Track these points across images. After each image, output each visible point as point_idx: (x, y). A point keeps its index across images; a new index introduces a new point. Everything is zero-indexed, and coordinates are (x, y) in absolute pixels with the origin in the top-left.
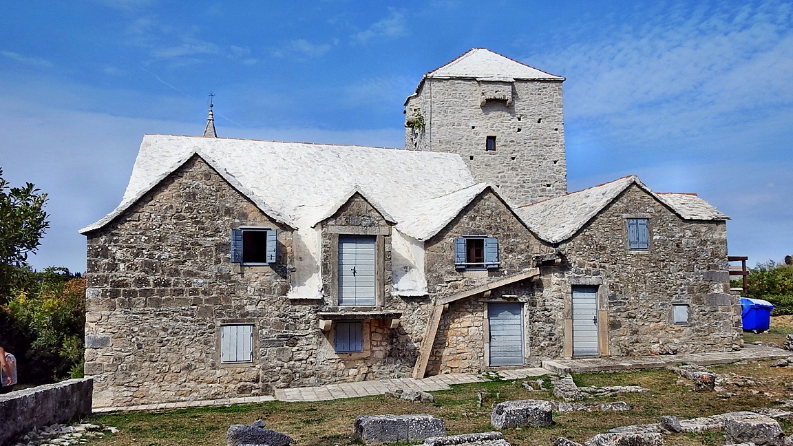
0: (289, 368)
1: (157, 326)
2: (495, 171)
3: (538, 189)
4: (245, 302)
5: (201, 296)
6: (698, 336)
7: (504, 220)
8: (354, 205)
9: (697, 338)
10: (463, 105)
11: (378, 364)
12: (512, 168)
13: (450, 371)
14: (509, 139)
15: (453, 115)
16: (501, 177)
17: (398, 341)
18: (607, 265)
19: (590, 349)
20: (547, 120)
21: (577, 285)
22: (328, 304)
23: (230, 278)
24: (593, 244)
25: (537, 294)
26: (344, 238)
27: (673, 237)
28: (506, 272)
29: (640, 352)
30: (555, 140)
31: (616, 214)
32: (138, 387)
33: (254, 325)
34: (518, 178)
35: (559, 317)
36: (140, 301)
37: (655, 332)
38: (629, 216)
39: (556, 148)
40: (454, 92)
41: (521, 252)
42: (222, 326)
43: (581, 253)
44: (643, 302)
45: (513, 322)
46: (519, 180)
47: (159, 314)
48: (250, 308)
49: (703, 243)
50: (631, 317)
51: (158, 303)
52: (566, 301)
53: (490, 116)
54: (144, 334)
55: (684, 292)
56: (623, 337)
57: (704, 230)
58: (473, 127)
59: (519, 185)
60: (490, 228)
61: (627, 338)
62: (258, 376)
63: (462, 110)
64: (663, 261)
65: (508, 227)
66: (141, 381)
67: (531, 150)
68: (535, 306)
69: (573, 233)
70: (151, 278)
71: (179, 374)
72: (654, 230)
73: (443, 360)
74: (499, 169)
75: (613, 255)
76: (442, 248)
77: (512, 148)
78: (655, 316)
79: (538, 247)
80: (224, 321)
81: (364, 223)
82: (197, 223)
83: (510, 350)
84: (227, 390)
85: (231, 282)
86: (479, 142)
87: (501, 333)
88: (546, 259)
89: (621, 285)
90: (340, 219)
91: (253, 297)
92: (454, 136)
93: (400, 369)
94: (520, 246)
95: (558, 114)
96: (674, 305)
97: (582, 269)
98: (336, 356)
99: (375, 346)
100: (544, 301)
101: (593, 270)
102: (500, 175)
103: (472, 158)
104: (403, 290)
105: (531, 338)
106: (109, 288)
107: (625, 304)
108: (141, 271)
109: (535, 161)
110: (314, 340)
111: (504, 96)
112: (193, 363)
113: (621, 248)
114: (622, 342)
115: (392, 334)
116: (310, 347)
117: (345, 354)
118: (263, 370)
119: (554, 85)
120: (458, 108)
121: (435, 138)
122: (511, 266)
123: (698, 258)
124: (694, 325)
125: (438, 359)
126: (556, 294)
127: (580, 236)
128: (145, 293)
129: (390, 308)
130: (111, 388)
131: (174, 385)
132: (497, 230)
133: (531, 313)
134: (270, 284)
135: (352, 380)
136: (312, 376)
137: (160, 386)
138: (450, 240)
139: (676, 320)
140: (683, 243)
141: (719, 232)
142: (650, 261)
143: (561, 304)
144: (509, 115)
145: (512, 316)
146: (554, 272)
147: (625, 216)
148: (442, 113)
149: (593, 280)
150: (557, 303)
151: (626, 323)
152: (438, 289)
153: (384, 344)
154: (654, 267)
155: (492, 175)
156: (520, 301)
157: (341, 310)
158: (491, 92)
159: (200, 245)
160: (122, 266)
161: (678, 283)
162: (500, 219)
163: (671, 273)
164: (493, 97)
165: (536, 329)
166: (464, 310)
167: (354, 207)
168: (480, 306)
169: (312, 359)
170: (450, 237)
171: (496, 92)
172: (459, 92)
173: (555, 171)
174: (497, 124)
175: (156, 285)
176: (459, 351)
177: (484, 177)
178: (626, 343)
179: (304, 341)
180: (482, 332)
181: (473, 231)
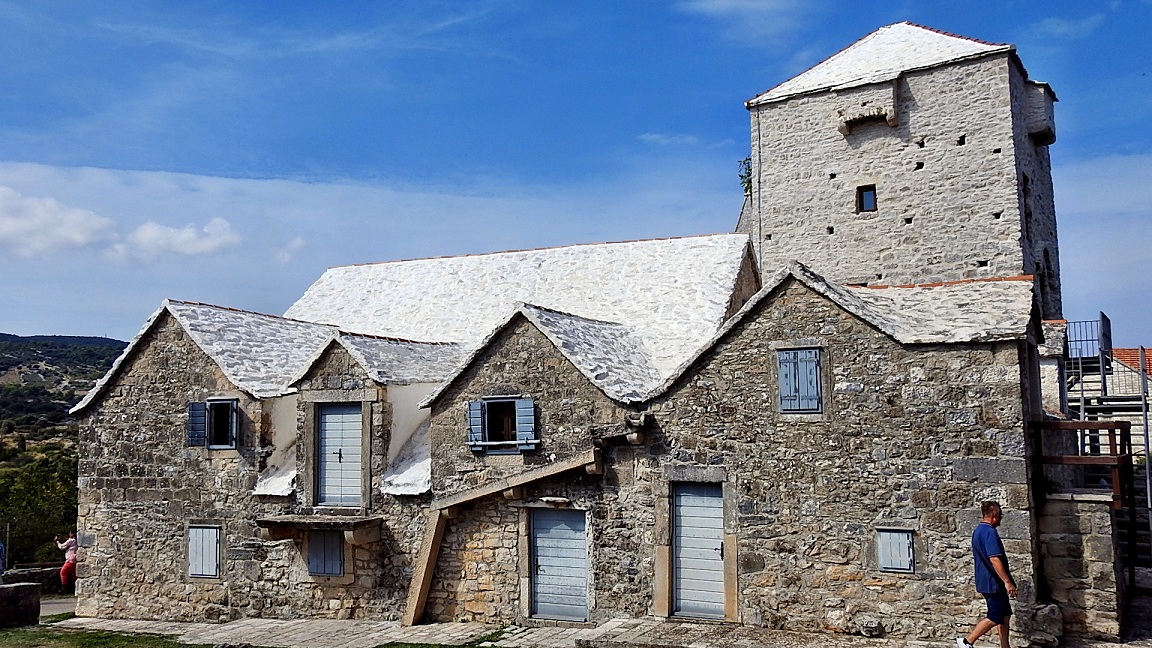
0: (259, 590)
1: (134, 524)
2: (873, 249)
3: (960, 272)
4: (213, 497)
5: (171, 488)
6: (940, 602)
7: (550, 368)
8: (333, 360)
9: (937, 606)
10: (813, 139)
11: (366, 595)
12: (907, 239)
13: (470, 618)
14: (900, 186)
15: (797, 161)
16: (885, 259)
17: (391, 562)
18: (736, 444)
19: (712, 606)
20: (977, 136)
21: (679, 482)
22: (301, 503)
23: (198, 466)
24: (710, 403)
25: (608, 496)
26: (321, 409)
27: (880, 383)
28: (553, 457)
29: (802, 623)
30: (996, 171)
31: (756, 343)
32: (118, 597)
33: (220, 528)
34: (918, 256)
35: (647, 540)
36: (119, 491)
37: (838, 584)
38: (780, 344)
39: (996, 189)
40: (797, 120)
41: (580, 421)
42: (190, 527)
43: (688, 420)
44: (808, 519)
45: (572, 544)
46: (920, 260)
47: (135, 510)
48: (219, 505)
49: (957, 394)
50: (781, 550)
51: (134, 496)
52: (659, 512)
53: (861, 149)
54: (122, 533)
55: (904, 503)
56: (766, 590)
57: (956, 364)
58: (833, 176)
59: (919, 270)
60: (527, 383)
61: (774, 593)
62: (227, 597)
63: (812, 148)
64: (857, 434)
65: (557, 379)
66: (119, 590)
67: (944, 199)
68: (604, 517)
69: (667, 385)
70: (129, 465)
71: (153, 586)
72: (835, 372)
73: (460, 599)
74: (881, 243)
75: (750, 423)
76: (452, 417)
77: (906, 201)
78: (837, 552)
79: (610, 412)
80: (192, 521)
81: (346, 384)
82: (169, 395)
83: (568, 592)
84: (196, 613)
85: (200, 470)
86: (843, 200)
87: (555, 562)
88: (609, 434)
89: (766, 484)
90: (317, 380)
91: (221, 491)
92: (799, 197)
93: (397, 606)
94: (577, 410)
95: (1001, 119)
96: (879, 530)
97: (690, 451)
98: (310, 580)
99: (360, 568)
100: (620, 510)
101: (711, 454)
102: (883, 255)
103: (831, 230)
104: (398, 485)
105: (596, 574)
106: (95, 477)
107: (771, 522)
108: (121, 457)
109: (952, 220)
110: (285, 553)
111: (880, 109)
112: (164, 573)
113: (766, 409)
114: (765, 599)
115: (383, 552)
116: (281, 563)
117: (322, 576)
118: (232, 589)
119: (989, 64)
120: (805, 147)
121: (766, 206)
122: (562, 446)
123: (940, 429)
124: (932, 577)
125: (451, 596)
126: (641, 498)
127: (686, 390)
128: (125, 483)
129: (379, 511)
130: (97, 596)
131: (147, 598)
132: (538, 386)
133: (596, 530)
134: (238, 474)
135: (332, 616)
136: (286, 604)
137: (137, 599)
138: (464, 405)
139: (882, 562)
140: (905, 396)
141: (997, 368)
142: (827, 435)
143: (649, 516)
144: (899, 140)
145: (571, 534)
146: (640, 456)
147: (773, 345)
148: (779, 160)
149: (710, 473)
150: (641, 515)
151: (774, 560)
152: (447, 484)
153: (373, 566)
154: (834, 448)
155: (867, 257)
156: (578, 508)
157: (317, 513)
158: (854, 108)
159: (172, 423)
160: (106, 450)
161: (889, 482)
162: (543, 365)
163: (874, 462)
164: (857, 116)
165: (604, 560)
166: (487, 519)
167: (333, 362)
168: (512, 513)
169: (284, 581)
170: (464, 400)
171: (864, 104)
172: (806, 118)
173: (996, 233)
174: (876, 162)
175: (134, 473)
176: (482, 587)
177: (853, 261)
178: (773, 602)
179: (274, 553)
180: (516, 559)
181: (500, 388)
